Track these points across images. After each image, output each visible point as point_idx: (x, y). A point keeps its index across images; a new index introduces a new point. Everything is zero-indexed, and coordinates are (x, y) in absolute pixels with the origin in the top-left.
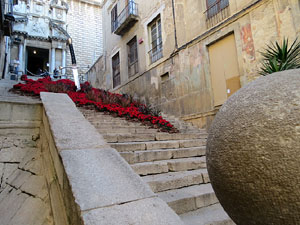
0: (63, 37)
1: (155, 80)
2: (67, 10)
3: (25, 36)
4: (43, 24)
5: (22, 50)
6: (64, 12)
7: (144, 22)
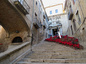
0: (60, 24)
1: (81, 31)
2: (60, 18)
3: (52, 27)
4: (55, 23)
5: (51, 30)
6: (59, 19)
7: (75, 14)
